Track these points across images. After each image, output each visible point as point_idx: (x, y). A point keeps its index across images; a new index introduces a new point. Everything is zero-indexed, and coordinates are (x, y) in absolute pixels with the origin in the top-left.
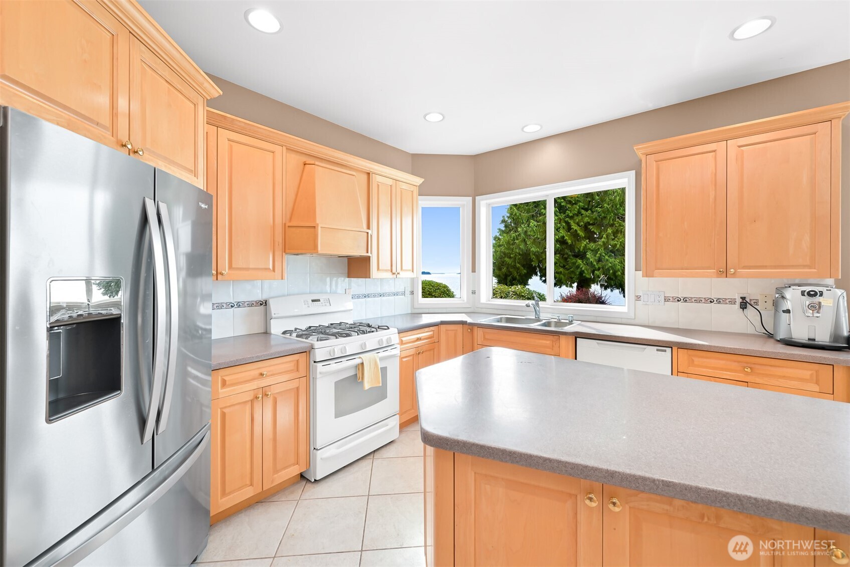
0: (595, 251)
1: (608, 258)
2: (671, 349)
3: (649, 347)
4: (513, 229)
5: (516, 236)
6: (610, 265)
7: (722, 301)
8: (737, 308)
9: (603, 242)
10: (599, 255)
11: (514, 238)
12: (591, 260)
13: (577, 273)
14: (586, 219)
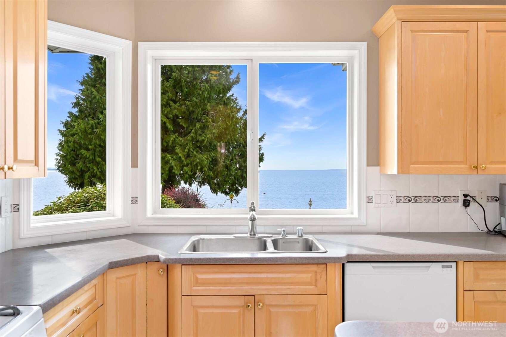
0: (183, 146)
1: (196, 153)
2: (455, 263)
3: (434, 264)
4: (90, 115)
5: (95, 123)
6: (198, 160)
7: (447, 199)
8: (460, 206)
9: (192, 137)
10: (187, 151)
11: (92, 126)
12: (180, 155)
13: (167, 169)
14: (175, 112)
